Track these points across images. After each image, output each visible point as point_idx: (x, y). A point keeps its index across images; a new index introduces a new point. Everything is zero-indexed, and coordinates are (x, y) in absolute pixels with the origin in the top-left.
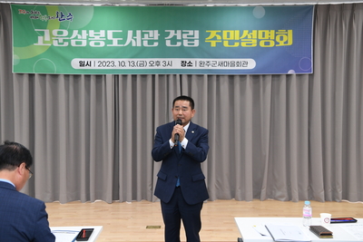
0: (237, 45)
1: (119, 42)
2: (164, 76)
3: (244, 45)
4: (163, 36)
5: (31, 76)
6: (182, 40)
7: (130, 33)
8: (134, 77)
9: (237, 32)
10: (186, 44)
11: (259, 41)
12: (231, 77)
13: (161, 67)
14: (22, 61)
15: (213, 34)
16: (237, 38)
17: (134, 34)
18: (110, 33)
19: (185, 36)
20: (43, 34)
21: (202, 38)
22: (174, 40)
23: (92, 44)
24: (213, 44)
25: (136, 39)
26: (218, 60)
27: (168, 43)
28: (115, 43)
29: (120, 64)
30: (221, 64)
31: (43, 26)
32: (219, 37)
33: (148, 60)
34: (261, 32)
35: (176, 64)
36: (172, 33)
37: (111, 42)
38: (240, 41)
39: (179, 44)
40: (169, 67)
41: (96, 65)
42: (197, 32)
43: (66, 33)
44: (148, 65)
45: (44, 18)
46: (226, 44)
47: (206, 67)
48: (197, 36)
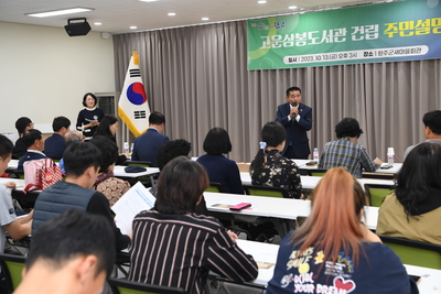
0: (411, 34)
1: (316, 41)
2: (351, 66)
3: (418, 33)
4: (350, 31)
5: (259, 71)
6: (364, 35)
7: (325, 32)
8: (328, 67)
9: (412, 22)
10: (367, 37)
11: (432, 28)
12: (408, 63)
13: (348, 58)
14: (253, 61)
15: (391, 26)
16: (412, 28)
17: (328, 33)
18: (310, 34)
19: (367, 30)
20: (266, 39)
21: (381, 32)
22: (358, 35)
23: (297, 44)
24: (391, 35)
25: (329, 37)
26: (394, 49)
27: (354, 38)
28: (314, 42)
29: (317, 58)
30: (397, 52)
31: (265, 33)
32: (396, 29)
33: (338, 53)
34: (434, 20)
35: (360, 55)
36: (357, 29)
37: (311, 41)
38: (414, 30)
39: (362, 38)
40: (354, 58)
41: (300, 60)
42: (377, 26)
43: (280, 37)
44: (337, 57)
45: (266, 28)
46: (402, 34)
47: (384, 56)
48: (377, 30)
